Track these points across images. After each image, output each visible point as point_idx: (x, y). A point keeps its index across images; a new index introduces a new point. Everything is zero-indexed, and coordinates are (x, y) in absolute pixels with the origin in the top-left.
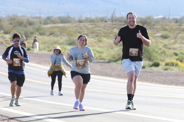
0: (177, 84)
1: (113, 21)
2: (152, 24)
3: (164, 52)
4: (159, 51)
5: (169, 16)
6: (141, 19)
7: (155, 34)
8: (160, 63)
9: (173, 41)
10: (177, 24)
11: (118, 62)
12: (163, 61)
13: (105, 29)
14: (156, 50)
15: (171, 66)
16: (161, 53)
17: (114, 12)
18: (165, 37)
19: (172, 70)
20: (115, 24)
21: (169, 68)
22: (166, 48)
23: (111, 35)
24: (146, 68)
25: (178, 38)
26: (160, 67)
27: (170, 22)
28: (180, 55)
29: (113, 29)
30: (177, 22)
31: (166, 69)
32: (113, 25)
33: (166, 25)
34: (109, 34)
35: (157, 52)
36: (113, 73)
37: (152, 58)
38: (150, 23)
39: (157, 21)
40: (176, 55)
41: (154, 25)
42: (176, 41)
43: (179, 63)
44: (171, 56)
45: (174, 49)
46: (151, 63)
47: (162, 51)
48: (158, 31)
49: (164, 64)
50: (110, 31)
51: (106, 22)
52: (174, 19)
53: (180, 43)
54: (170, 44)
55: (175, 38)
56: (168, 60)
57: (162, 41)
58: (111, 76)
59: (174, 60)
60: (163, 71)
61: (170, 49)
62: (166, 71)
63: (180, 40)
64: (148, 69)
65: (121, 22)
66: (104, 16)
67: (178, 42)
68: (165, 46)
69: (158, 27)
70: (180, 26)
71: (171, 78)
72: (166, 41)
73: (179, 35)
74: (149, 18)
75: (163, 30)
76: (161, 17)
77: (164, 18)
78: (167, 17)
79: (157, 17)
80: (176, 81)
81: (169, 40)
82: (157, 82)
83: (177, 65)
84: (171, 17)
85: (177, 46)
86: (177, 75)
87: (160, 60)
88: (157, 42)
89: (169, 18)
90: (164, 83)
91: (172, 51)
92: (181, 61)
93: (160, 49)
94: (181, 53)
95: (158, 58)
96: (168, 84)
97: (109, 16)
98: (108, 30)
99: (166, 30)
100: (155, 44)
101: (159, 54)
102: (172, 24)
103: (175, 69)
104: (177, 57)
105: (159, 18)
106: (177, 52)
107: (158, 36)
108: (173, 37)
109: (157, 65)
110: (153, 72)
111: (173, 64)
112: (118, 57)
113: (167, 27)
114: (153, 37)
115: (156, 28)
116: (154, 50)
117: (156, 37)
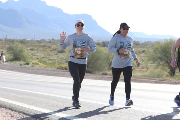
0: (38, 74)
1: (6, 41)
2: (26, 42)
3: (32, 57)
4: (29, 57)
5: (35, 39)
6: (20, 40)
7: (27, 48)
8: (30, 63)
9: (36, 52)
10: (38, 43)
11: (8, 62)
12: (31, 62)
13: (2, 45)
14: (28, 56)
15: (35, 64)
16: (31, 58)
17: (7, 36)
18: (32, 50)
19: (36, 66)
20: (7, 43)
21: (34, 66)
22: (33, 55)
23: (5, 48)
24: (23, 65)
25: (39, 50)
26: (30, 65)
27: (35, 42)
28: (40, 59)
29: (6, 45)
30: (38, 42)
31: (33, 66)
32: (6, 43)
33: (33, 44)
34: (4, 47)
35: (28, 57)
36: (6, 68)
37: (26, 60)
38: (25, 42)
39: (28, 42)
40: (38, 59)
41: (27, 43)
42: (38, 52)
43: (39, 63)
44: (35, 59)
45: (37, 56)
46: (25, 63)
47: (31, 57)
48: (29, 46)
49: (31, 63)
50: (4, 46)
51: (2, 41)
52: (37, 41)
53: (40, 53)
54: (35, 53)
55: (38, 50)
56: (34, 62)
57: (31, 51)
58: (4, 69)
59: (36, 61)
60: (31, 67)
61: (35, 56)
62: (33, 67)
63: (40, 51)
64: (23, 66)
65: (10, 41)
66: (2, 38)
67: (39, 52)
68: (32, 54)
69: (29, 44)
70: (40, 44)
71: (35, 71)
72: (33, 52)
73: (40, 49)
74: (24, 40)
75: (31, 46)
76: (30, 39)
77: (32, 40)
78: (33, 39)
79: (28, 39)
80: (38, 72)
81: (34, 51)
82: (28, 73)
83: (38, 64)
84: (35, 40)
85: (38, 54)
86: (38, 69)
87: (30, 61)
88: (28, 52)
89: (34, 40)
90: (31, 73)
91: (36, 57)
92: (40, 62)
93: (30, 56)
94: (40, 58)
95: (29, 60)
96: (34, 74)
97: (4, 38)
98: (3, 45)
99: (33, 46)
100: (27, 53)
101: (29, 58)
102: (36, 43)
103: (37, 66)
104: (38, 60)
105: (29, 40)
106: (38, 57)
107: (29, 49)
108: (36, 50)
109: (28, 64)
110: (26, 68)
111: (36, 64)
112: (8, 60)
113: (33, 45)
114: (26, 49)
115: (28, 45)
116: (27, 56)
117: (28, 49)
